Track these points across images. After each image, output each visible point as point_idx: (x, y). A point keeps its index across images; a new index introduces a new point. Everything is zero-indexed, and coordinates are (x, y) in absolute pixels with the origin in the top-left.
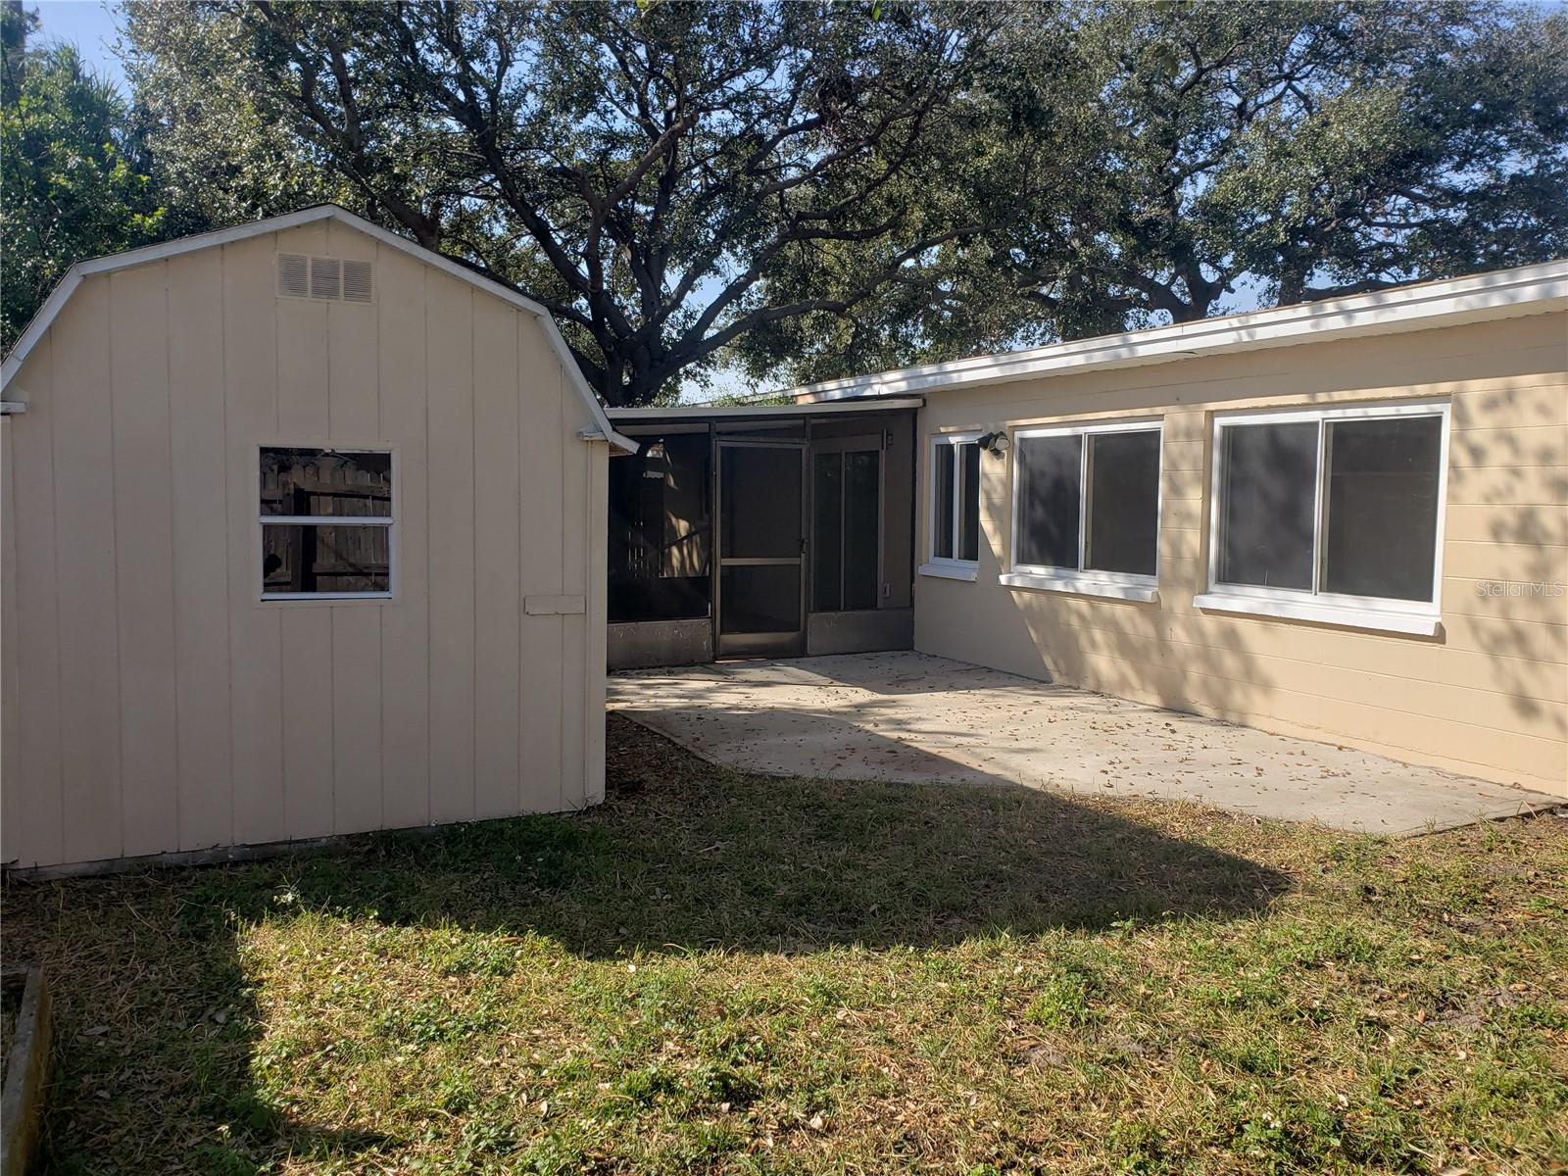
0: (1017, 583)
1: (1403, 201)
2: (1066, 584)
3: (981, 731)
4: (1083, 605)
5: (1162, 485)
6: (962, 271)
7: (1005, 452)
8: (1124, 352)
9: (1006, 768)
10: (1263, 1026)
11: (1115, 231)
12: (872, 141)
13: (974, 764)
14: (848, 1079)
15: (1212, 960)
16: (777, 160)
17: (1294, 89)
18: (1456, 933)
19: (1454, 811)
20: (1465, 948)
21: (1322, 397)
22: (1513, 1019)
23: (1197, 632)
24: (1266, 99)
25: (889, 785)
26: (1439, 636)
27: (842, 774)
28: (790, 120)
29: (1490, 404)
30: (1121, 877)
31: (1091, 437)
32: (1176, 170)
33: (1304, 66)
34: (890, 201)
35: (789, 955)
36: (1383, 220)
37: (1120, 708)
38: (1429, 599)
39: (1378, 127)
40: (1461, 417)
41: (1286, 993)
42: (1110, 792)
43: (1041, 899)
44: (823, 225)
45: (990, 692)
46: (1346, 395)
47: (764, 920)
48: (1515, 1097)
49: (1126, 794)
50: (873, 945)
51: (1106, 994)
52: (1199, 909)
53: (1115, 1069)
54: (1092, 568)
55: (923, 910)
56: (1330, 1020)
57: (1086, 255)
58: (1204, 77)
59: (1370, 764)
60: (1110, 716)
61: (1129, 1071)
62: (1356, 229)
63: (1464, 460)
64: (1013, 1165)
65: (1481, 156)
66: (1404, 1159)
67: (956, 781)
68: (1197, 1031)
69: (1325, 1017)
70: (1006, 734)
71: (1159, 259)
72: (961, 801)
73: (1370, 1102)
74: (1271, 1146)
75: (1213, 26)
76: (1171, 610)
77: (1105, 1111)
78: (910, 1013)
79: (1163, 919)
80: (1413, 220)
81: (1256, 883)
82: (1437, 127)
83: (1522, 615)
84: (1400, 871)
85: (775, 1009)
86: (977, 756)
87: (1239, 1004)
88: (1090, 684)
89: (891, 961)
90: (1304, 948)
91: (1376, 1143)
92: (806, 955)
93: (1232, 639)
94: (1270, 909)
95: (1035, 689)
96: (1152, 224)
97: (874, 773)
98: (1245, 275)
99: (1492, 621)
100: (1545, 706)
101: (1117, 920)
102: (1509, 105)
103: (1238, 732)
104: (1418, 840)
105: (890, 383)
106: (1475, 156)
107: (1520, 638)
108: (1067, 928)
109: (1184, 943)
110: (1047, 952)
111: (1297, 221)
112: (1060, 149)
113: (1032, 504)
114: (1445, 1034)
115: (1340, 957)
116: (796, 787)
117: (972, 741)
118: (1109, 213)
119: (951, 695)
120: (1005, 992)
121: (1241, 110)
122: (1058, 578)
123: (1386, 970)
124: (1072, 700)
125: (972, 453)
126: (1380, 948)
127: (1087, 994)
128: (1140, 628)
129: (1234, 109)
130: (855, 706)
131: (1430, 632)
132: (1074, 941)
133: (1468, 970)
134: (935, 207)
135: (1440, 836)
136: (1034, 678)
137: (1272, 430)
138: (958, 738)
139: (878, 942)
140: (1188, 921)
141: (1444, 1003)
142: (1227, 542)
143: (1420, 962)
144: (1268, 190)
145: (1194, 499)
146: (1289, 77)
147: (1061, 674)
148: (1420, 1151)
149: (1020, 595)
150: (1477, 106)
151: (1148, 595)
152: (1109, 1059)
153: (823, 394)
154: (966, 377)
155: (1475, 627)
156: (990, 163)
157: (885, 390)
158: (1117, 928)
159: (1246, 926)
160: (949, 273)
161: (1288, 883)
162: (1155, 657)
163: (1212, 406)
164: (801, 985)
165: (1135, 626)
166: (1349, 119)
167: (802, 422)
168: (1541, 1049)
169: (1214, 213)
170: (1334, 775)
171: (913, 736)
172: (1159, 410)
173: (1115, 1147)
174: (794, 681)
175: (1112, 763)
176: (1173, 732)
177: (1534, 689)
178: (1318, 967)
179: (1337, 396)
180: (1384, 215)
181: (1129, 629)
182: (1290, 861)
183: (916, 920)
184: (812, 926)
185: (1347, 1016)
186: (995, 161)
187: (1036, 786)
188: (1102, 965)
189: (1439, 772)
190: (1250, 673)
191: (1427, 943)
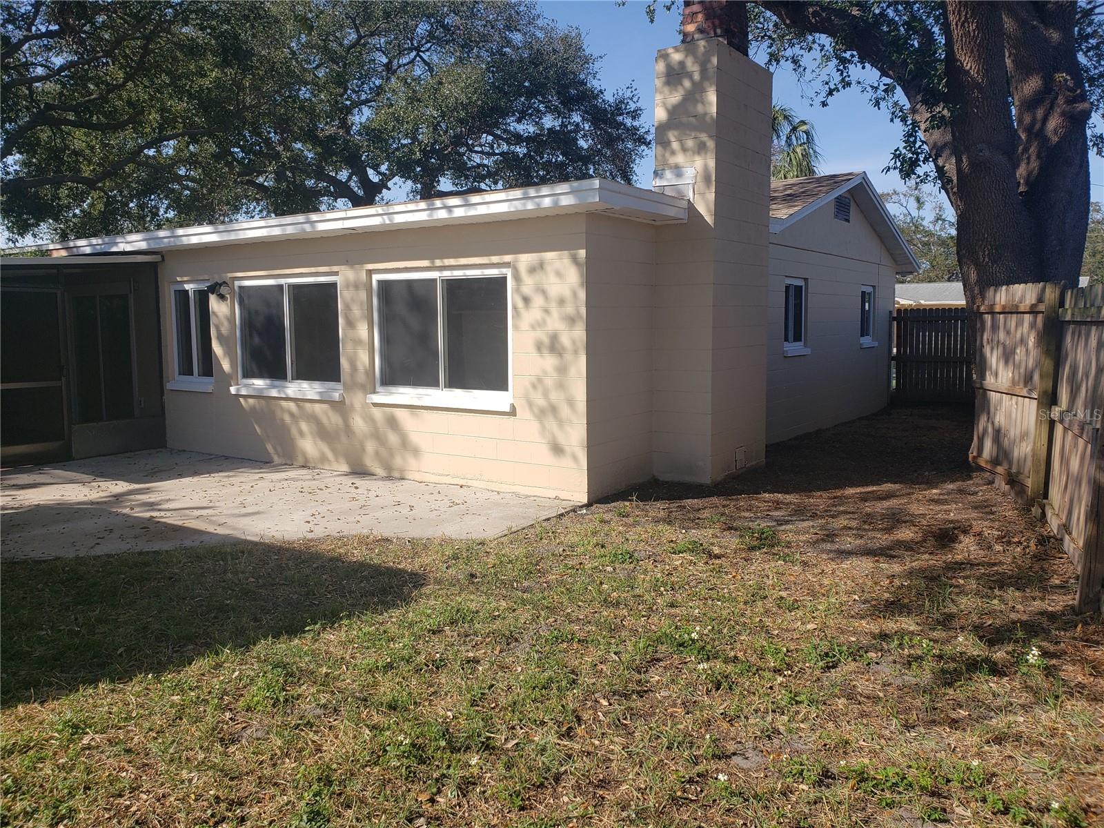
0: (244, 392)
1: (490, 138)
2: (279, 392)
3: (217, 504)
4: (292, 406)
5: (341, 320)
6: (192, 161)
7: (228, 296)
8: (308, 227)
9: (235, 529)
10: (403, 678)
11: (306, 142)
12: (107, 54)
13: (211, 529)
14: (89, 789)
15: (372, 640)
16: (24, 60)
17: (421, 57)
18: (520, 594)
19: (524, 518)
20: (524, 602)
21: (438, 263)
22: (547, 641)
23: (370, 419)
24: (405, 61)
25: (140, 553)
26: (513, 412)
27: (99, 551)
28: (34, 28)
29: (532, 270)
30: (314, 595)
31: (290, 286)
32: (348, 103)
33: (426, 43)
34: (130, 103)
35: (42, 703)
36: (480, 149)
37: (321, 476)
38: (506, 389)
39: (471, 89)
40: (517, 278)
41: (419, 653)
42: (310, 536)
43: (256, 620)
44: (71, 116)
45: (226, 474)
46: (452, 262)
47: (20, 678)
48: (546, 689)
49: (321, 535)
50: (118, 679)
51: (299, 679)
52: (366, 607)
53: (303, 730)
54: (298, 378)
55: (164, 644)
56: (445, 665)
57: (286, 157)
58: (363, 41)
59: (479, 495)
60: (314, 482)
61: (314, 729)
62: (464, 154)
63: (520, 304)
64: (223, 820)
65: (531, 115)
66: (483, 743)
67: (197, 543)
68: (361, 691)
69: (442, 664)
70: (237, 503)
71: (338, 164)
72: (199, 558)
73: (466, 712)
74: (403, 757)
75: (366, 8)
76: (352, 406)
77: (295, 761)
78: (147, 725)
79: (341, 619)
80: (497, 151)
81: (405, 583)
82: (506, 93)
83: (555, 396)
84: (491, 560)
85: (25, 749)
86: (212, 522)
87: (389, 666)
88: (301, 461)
89: (133, 690)
90: (431, 621)
91: (467, 737)
92: (58, 699)
93: (392, 423)
94: (412, 599)
95: (261, 468)
96: (332, 139)
97: (129, 546)
98: (397, 179)
99: (540, 401)
100: (567, 449)
101: (310, 625)
102: (544, 85)
103: (399, 483)
104: (502, 539)
105: (132, 242)
106: (528, 114)
107: (554, 409)
108: (274, 637)
109: (355, 633)
110: (259, 657)
111: (426, 145)
112: (262, 79)
113: (251, 335)
114: (510, 659)
115: (453, 623)
116: (57, 566)
117: (210, 512)
118: (301, 128)
119: (196, 479)
120: (225, 693)
121: (388, 67)
122: (274, 387)
123: (479, 626)
124: (287, 473)
125: (203, 297)
126: (477, 612)
127: (285, 681)
128: (332, 419)
129: (384, 65)
130: (114, 496)
131: (507, 409)
132: (278, 646)
133: (525, 615)
134: (169, 111)
135: (514, 535)
136: (260, 461)
137: (409, 283)
138: (199, 511)
139: (124, 676)
140: (359, 616)
141: (511, 639)
142: (385, 358)
143: (499, 616)
144: (407, 123)
145: (363, 330)
146: (418, 49)
147: (279, 456)
148: (492, 735)
149: (246, 401)
150: (527, 84)
151: (336, 396)
152: (299, 724)
153: (75, 249)
154: (194, 240)
155: (530, 404)
156: (211, 83)
157: (129, 248)
158: (309, 630)
159: (396, 613)
160: (183, 162)
161: (425, 579)
162: (344, 439)
163: (370, 266)
164: (52, 724)
165: (329, 418)
166: (454, 81)
167: (55, 271)
168: (562, 655)
169: (375, 135)
170: (457, 504)
171: (162, 514)
172: (335, 268)
173: (300, 786)
174: (59, 481)
175: (313, 515)
176: (357, 488)
177: (562, 440)
178: (439, 632)
179: (448, 262)
180: (481, 146)
181: (324, 420)
182: (427, 565)
183: (158, 653)
184: (64, 675)
185: (455, 660)
186: (215, 82)
187: (256, 539)
188: (298, 659)
189: (517, 495)
190: (405, 444)
191: (503, 604)
